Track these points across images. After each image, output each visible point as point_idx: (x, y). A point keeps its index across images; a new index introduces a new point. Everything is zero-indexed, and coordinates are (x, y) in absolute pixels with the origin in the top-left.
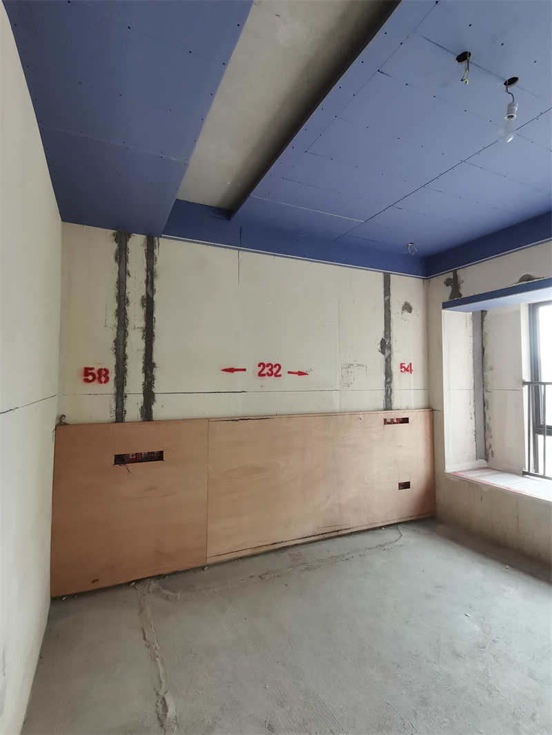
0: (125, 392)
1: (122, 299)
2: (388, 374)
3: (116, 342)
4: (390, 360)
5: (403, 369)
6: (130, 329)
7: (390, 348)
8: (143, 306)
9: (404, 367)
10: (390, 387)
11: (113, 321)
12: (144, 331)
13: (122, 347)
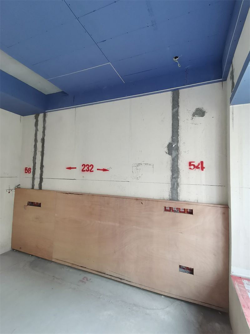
0: (35, 177)
1: (36, 141)
2: (175, 171)
3: (34, 158)
4: (178, 159)
5: (192, 167)
6: (37, 152)
7: (177, 149)
8: (41, 142)
9: (194, 165)
10: (177, 181)
11: (33, 150)
12: (41, 152)
13: (35, 159)
